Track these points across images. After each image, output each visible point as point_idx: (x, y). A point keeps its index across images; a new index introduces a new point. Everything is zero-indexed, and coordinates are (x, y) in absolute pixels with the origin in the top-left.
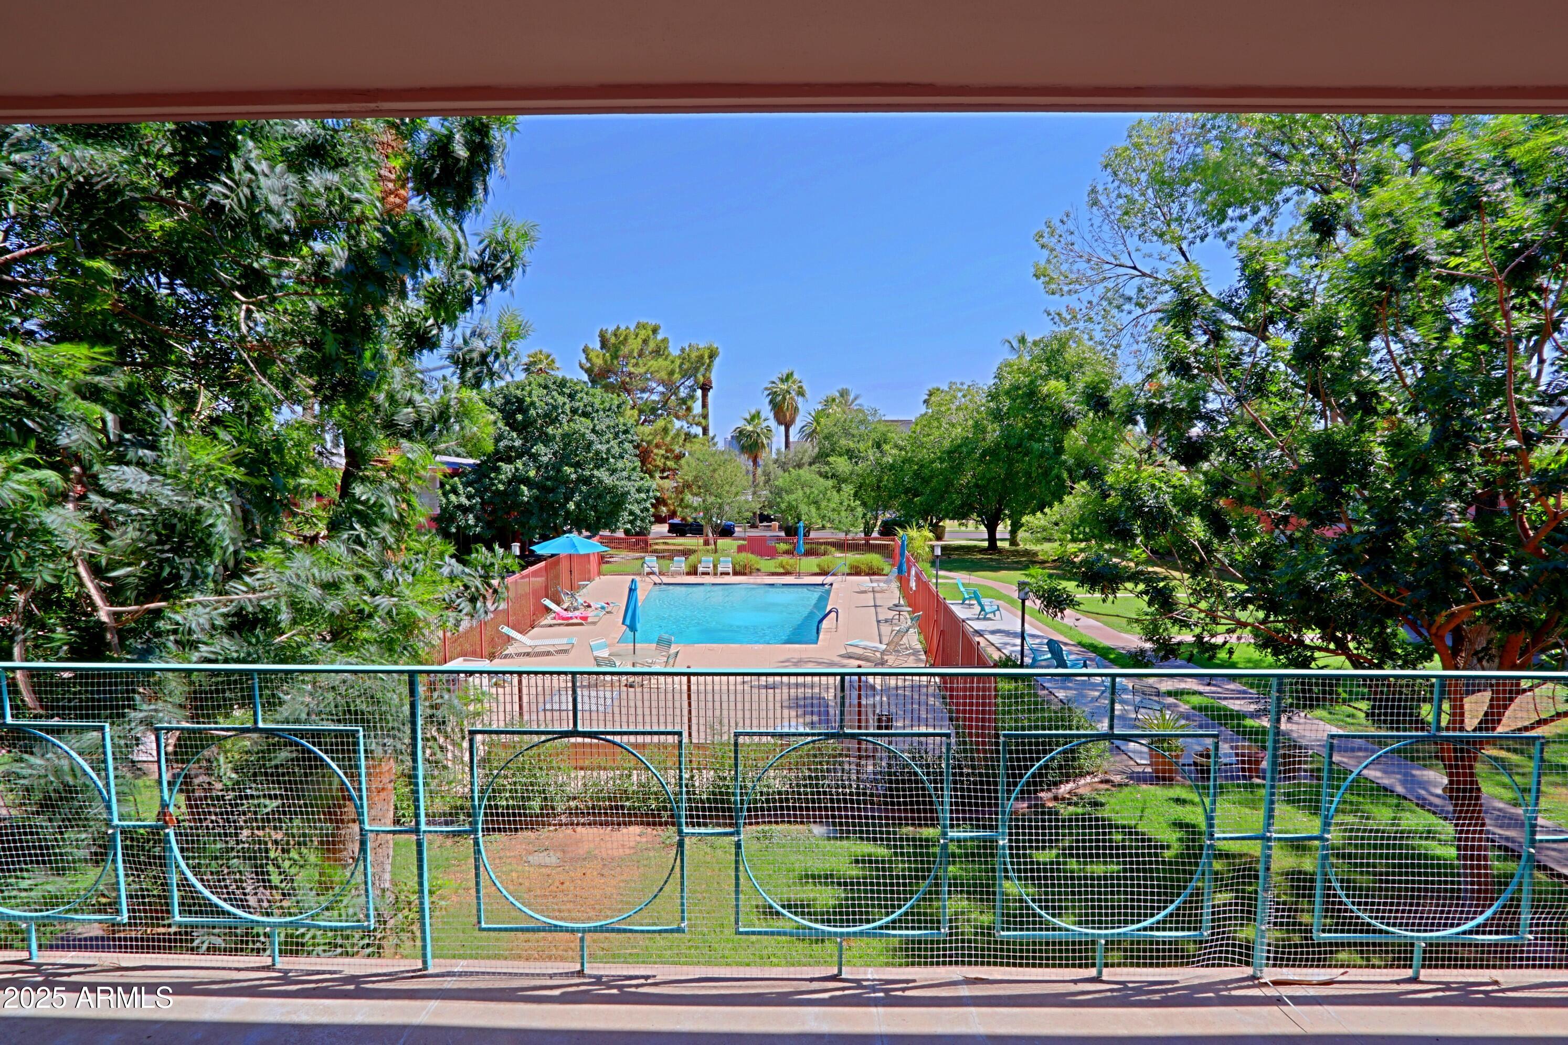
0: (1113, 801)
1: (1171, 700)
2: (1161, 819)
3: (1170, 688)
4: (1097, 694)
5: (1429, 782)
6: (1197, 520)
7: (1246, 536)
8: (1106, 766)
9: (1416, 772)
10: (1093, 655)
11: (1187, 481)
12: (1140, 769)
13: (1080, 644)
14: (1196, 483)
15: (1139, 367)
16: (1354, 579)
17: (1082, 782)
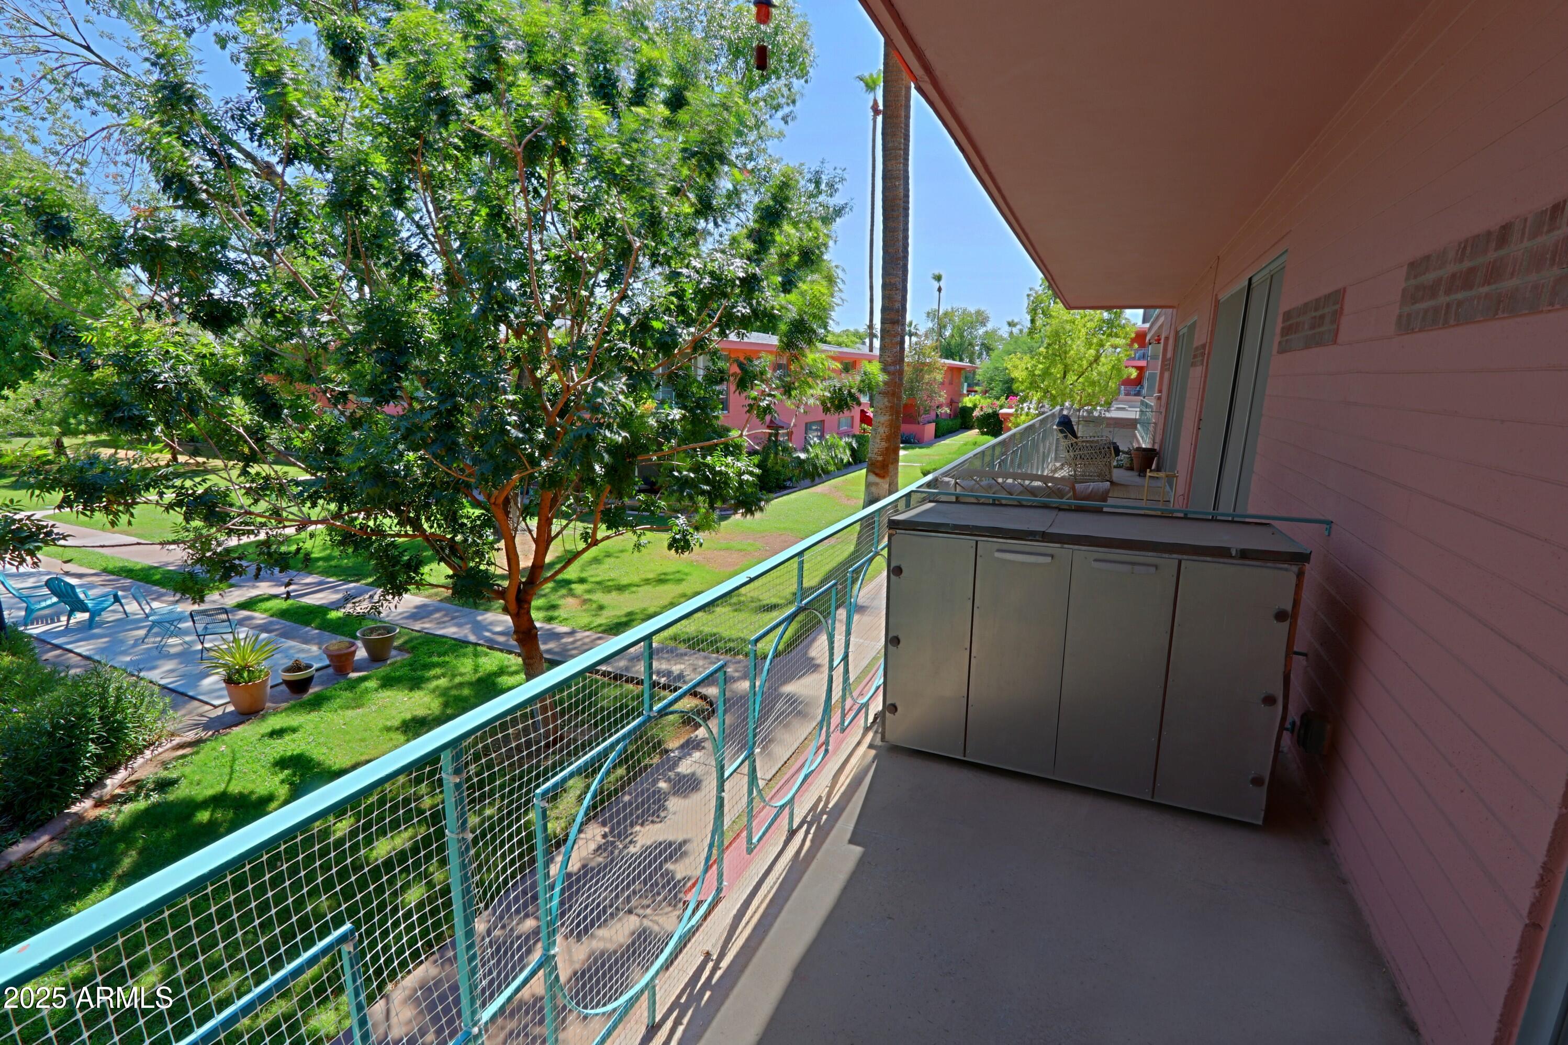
0: (187, 770)
1: (244, 613)
2: (257, 766)
3: (242, 599)
4: (142, 632)
5: (491, 624)
6: (238, 400)
7: (302, 417)
8: (170, 727)
9: (480, 618)
10: (128, 582)
11: (218, 349)
12: (219, 712)
13: (105, 571)
14: (230, 351)
15: (124, 199)
16: (421, 458)
17: (140, 760)
